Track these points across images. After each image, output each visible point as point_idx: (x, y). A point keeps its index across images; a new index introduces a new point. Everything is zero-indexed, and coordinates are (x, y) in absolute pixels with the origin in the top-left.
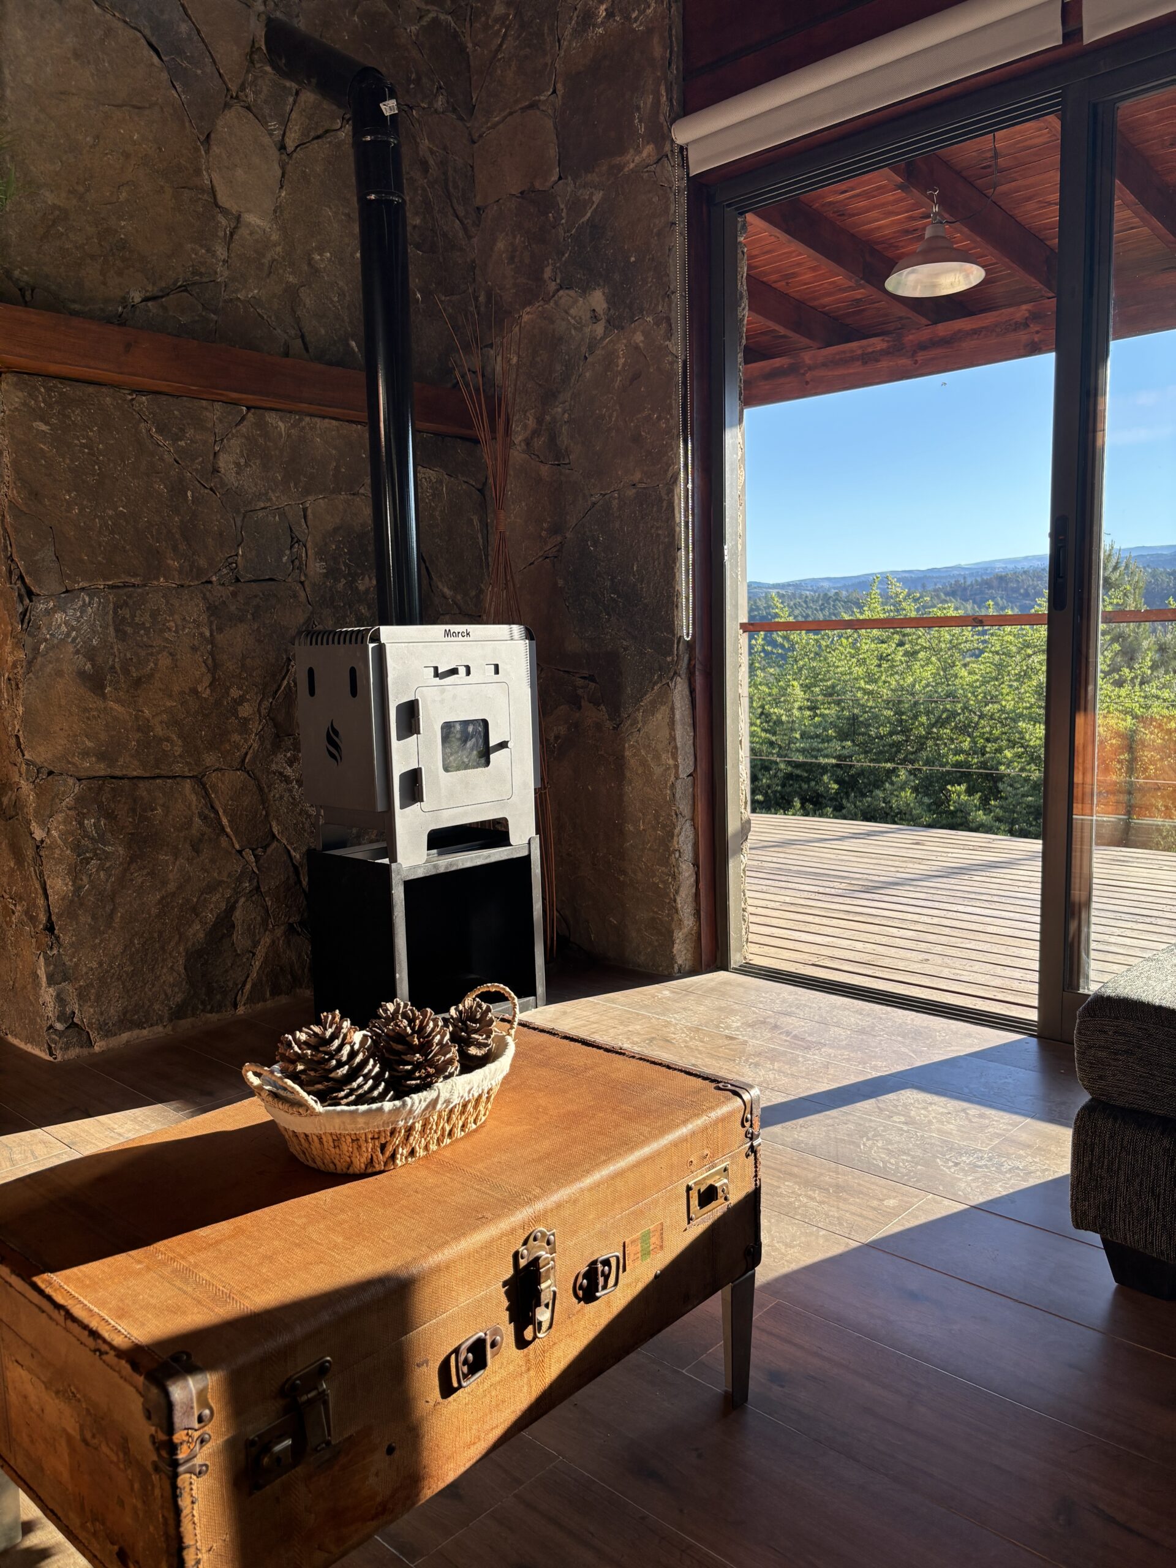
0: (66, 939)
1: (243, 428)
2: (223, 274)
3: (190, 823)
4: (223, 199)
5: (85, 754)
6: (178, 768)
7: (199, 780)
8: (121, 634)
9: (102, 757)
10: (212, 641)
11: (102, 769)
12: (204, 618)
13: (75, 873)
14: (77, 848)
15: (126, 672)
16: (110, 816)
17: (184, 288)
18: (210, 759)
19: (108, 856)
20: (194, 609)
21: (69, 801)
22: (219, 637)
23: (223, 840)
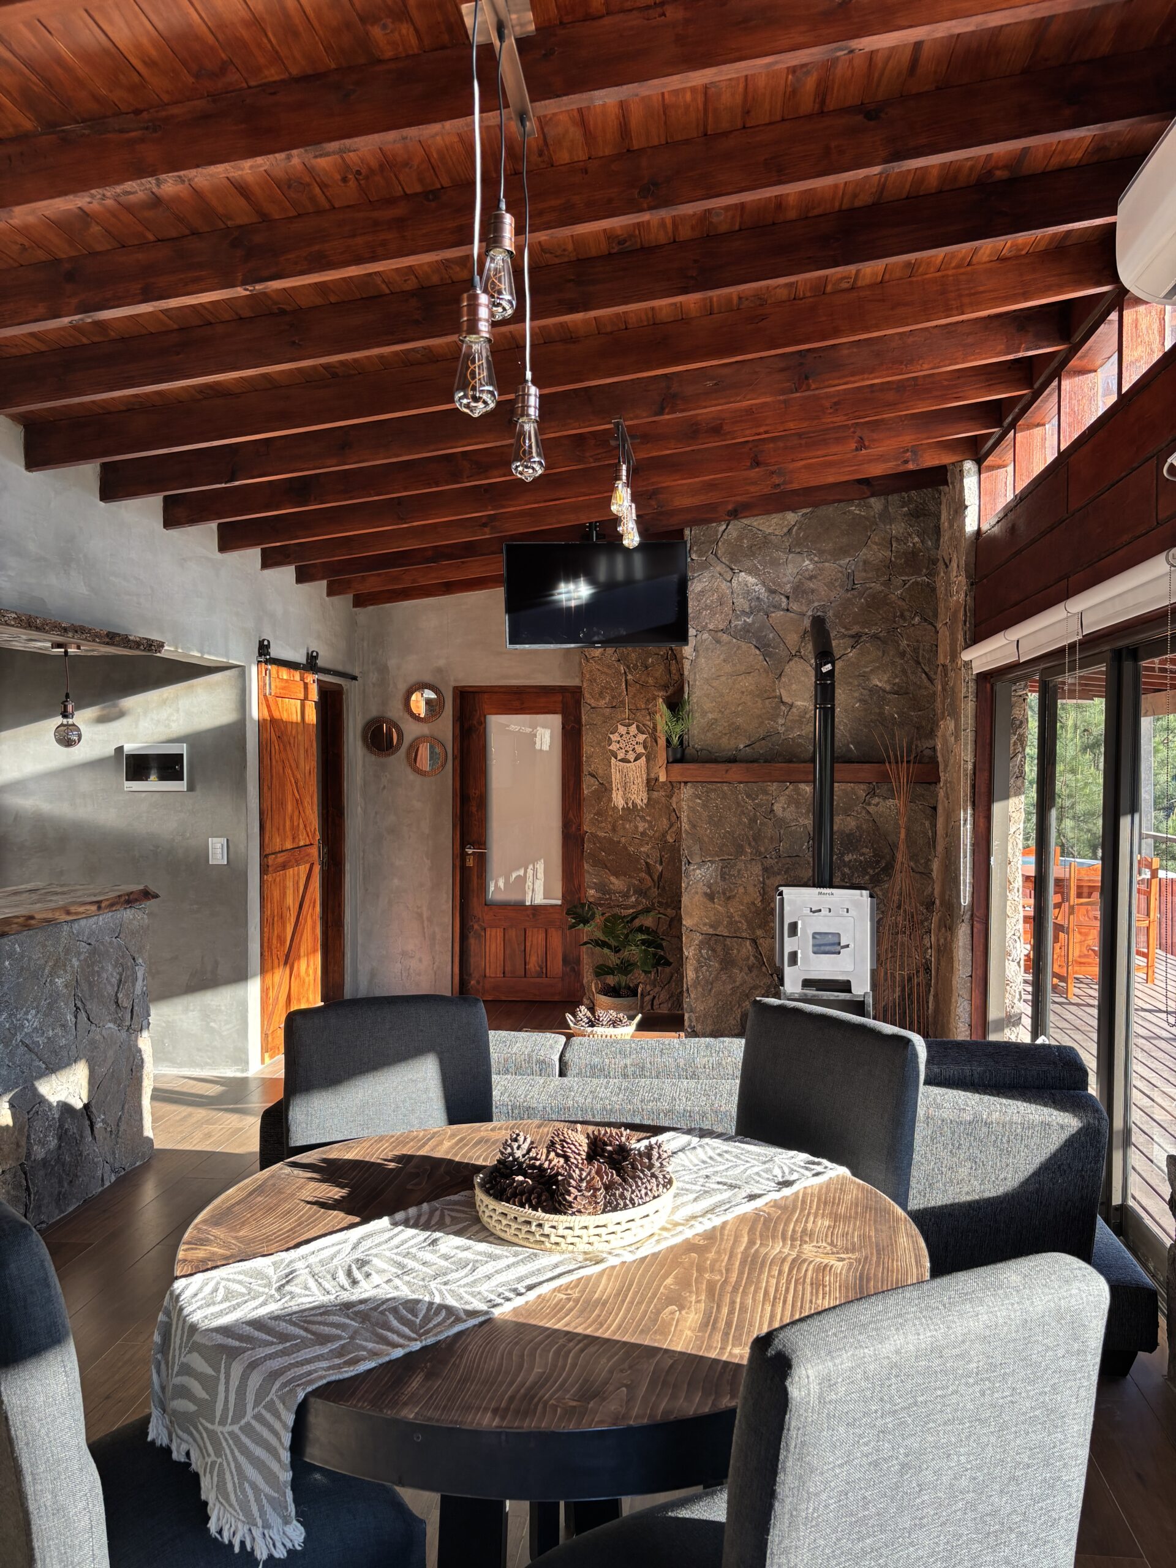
0: (692, 996)
1: (787, 792)
2: (781, 729)
3: (748, 958)
4: (785, 699)
5: (705, 925)
6: (744, 935)
7: (754, 941)
8: (723, 878)
9: (711, 926)
10: (764, 883)
11: (711, 931)
12: (760, 873)
13: (697, 970)
14: (699, 961)
15: (724, 893)
16: (714, 950)
17: (763, 739)
18: (759, 932)
19: (710, 966)
20: (757, 869)
21: (697, 942)
22: (767, 881)
23: (764, 969)
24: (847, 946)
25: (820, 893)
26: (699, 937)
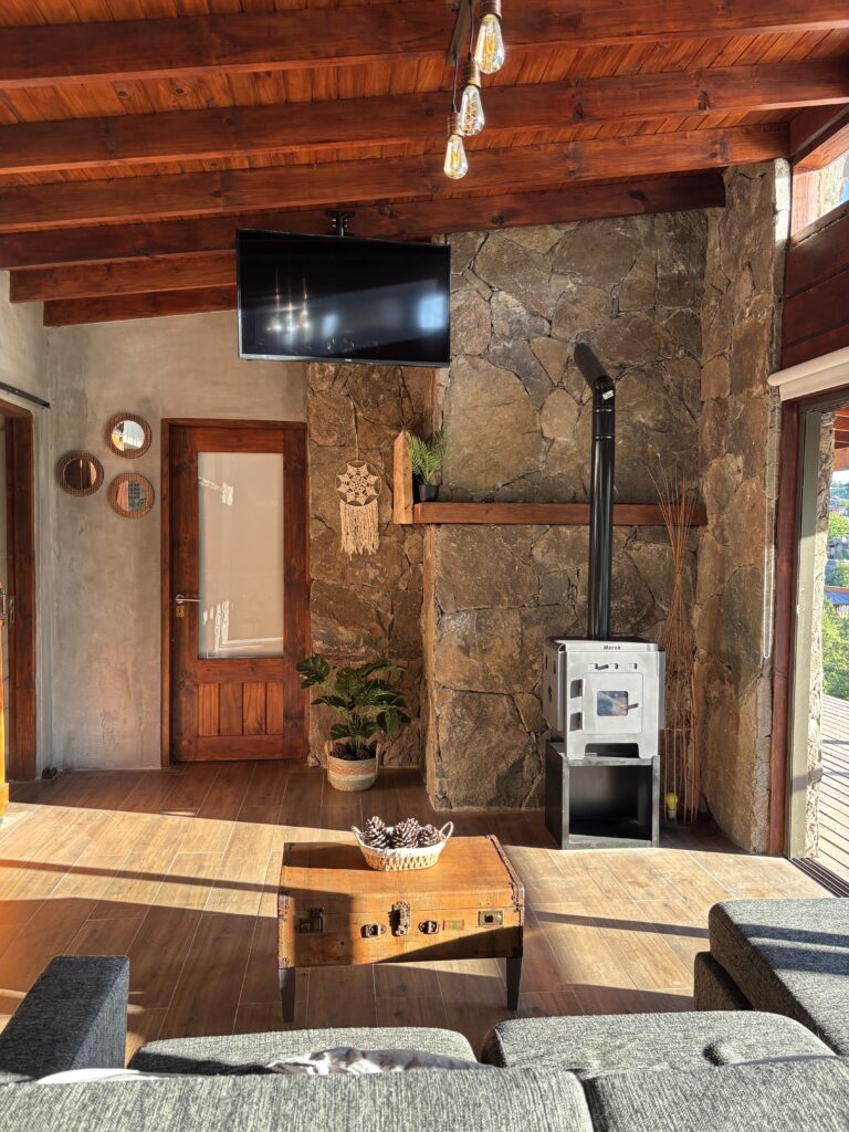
0: (444, 759)
1: (547, 535)
2: (542, 467)
3: (505, 715)
4: (546, 434)
5: (459, 681)
6: (500, 690)
7: (511, 697)
8: (479, 630)
9: (466, 682)
10: (522, 633)
11: (466, 687)
12: (519, 623)
13: (450, 731)
14: (452, 721)
15: (480, 646)
16: (468, 709)
17: (523, 477)
18: (517, 688)
19: (465, 726)
20: (515, 618)
21: (450, 700)
22: (526, 632)
23: (521, 726)
24: (636, 706)
25: (606, 647)
26: (451, 695)
